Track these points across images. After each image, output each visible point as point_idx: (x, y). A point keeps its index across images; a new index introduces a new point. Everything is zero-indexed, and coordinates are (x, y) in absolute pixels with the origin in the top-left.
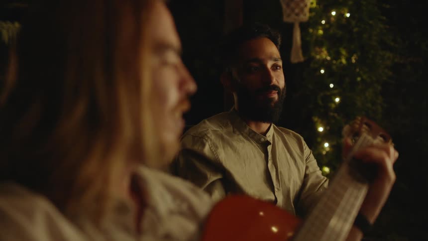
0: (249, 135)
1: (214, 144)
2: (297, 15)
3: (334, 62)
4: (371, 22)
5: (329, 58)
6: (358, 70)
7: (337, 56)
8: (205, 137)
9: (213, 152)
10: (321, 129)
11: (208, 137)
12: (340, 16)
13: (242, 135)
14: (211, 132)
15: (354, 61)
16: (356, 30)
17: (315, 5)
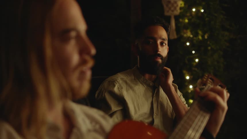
1: (120, 85)
2: (173, 11)
3: (195, 38)
4: (216, 15)
5: (191, 36)
6: (209, 42)
7: (196, 35)
8: (116, 81)
9: (119, 91)
10: (188, 78)
11: (118, 82)
12: (198, 11)
14: (119, 79)
15: (206, 37)
16: (207, 19)
17: (183, 5)
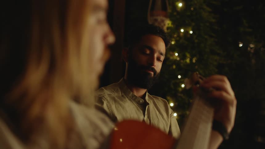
0: (132, 98)
3: (182, 61)
4: (206, 37)
5: (178, 59)
7: (183, 57)
8: (103, 98)
9: (109, 108)
10: (172, 105)
11: (105, 98)
12: (186, 32)
13: (127, 98)
14: (107, 95)
15: (194, 61)
16: (196, 41)
17: (170, 25)
